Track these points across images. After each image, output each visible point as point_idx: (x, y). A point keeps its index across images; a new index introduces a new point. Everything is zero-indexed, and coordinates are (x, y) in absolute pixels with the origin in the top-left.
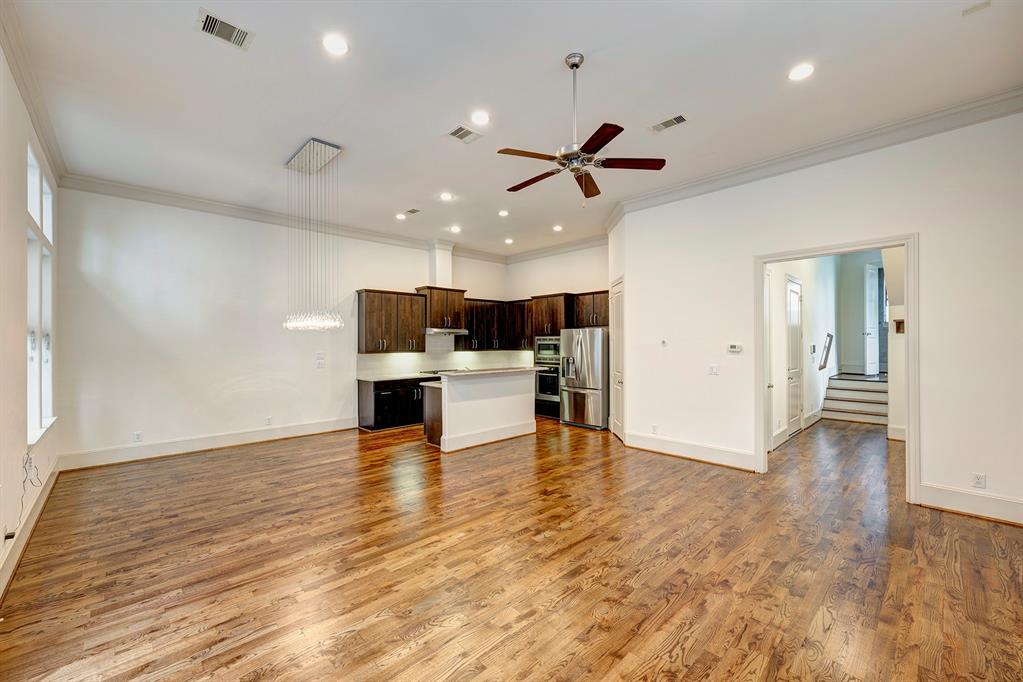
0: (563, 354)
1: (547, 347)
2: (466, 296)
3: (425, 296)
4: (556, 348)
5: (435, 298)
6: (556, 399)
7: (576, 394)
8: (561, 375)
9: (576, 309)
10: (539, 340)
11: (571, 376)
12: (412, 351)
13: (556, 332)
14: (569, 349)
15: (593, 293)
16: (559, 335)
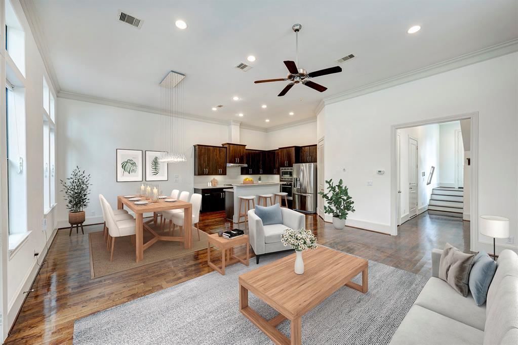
0: (295, 176)
1: (286, 173)
2: (246, 148)
3: (226, 148)
4: (291, 174)
5: (231, 149)
6: (291, 198)
7: (301, 196)
8: (293, 186)
9: (301, 154)
10: (282, 170)
11: (298, 187)
12: (220, 175)
13: (290, 165)
14: (298, 174)
15: (309, 146)
16: (292, 167)
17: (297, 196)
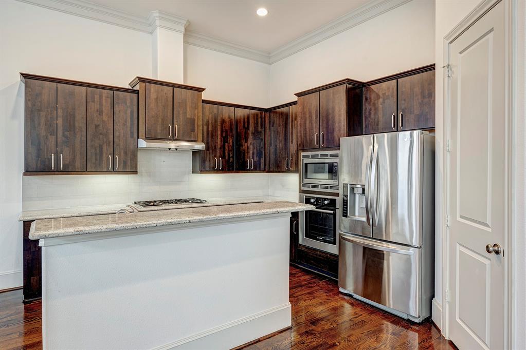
0: (345, 178)
1: (319, 168)
2: (205, 96)
3: (137, 92)
4: (333, 170)
5: (153, 95)
6: (333, 249)
8: (339, 212)
9: (366, 106)
10: (306, 157)
11: (357, 218)
12: (113, 171)
13: (332, 143)
14: (356, 170)
15: (397, 77)
16: (338, 147)
17: (349, 247)
